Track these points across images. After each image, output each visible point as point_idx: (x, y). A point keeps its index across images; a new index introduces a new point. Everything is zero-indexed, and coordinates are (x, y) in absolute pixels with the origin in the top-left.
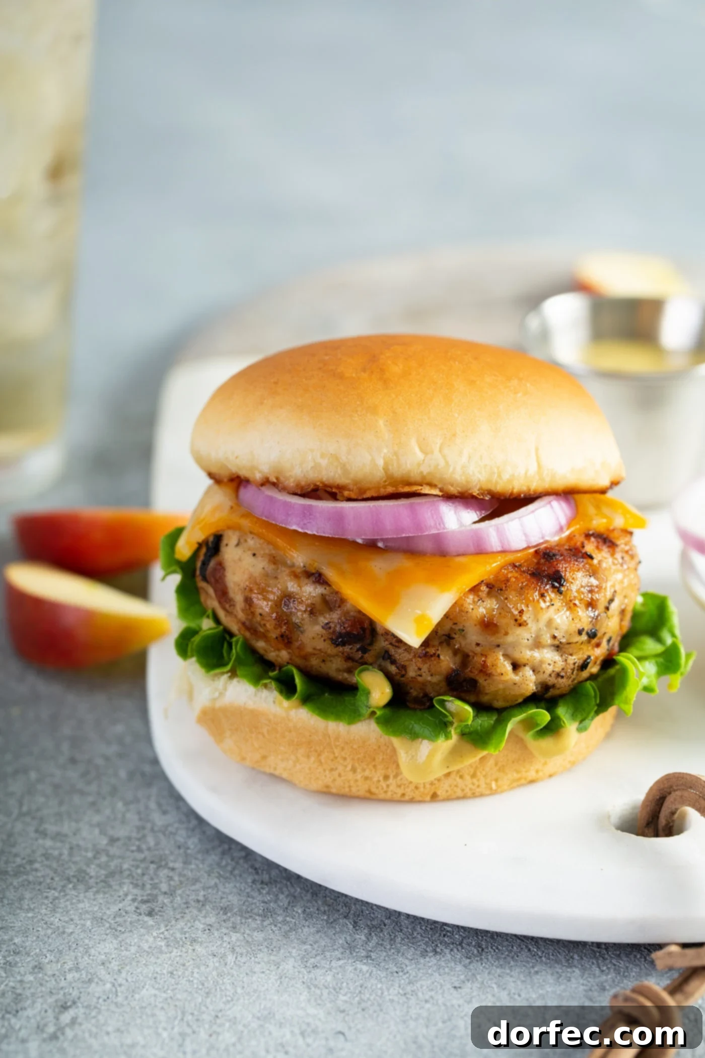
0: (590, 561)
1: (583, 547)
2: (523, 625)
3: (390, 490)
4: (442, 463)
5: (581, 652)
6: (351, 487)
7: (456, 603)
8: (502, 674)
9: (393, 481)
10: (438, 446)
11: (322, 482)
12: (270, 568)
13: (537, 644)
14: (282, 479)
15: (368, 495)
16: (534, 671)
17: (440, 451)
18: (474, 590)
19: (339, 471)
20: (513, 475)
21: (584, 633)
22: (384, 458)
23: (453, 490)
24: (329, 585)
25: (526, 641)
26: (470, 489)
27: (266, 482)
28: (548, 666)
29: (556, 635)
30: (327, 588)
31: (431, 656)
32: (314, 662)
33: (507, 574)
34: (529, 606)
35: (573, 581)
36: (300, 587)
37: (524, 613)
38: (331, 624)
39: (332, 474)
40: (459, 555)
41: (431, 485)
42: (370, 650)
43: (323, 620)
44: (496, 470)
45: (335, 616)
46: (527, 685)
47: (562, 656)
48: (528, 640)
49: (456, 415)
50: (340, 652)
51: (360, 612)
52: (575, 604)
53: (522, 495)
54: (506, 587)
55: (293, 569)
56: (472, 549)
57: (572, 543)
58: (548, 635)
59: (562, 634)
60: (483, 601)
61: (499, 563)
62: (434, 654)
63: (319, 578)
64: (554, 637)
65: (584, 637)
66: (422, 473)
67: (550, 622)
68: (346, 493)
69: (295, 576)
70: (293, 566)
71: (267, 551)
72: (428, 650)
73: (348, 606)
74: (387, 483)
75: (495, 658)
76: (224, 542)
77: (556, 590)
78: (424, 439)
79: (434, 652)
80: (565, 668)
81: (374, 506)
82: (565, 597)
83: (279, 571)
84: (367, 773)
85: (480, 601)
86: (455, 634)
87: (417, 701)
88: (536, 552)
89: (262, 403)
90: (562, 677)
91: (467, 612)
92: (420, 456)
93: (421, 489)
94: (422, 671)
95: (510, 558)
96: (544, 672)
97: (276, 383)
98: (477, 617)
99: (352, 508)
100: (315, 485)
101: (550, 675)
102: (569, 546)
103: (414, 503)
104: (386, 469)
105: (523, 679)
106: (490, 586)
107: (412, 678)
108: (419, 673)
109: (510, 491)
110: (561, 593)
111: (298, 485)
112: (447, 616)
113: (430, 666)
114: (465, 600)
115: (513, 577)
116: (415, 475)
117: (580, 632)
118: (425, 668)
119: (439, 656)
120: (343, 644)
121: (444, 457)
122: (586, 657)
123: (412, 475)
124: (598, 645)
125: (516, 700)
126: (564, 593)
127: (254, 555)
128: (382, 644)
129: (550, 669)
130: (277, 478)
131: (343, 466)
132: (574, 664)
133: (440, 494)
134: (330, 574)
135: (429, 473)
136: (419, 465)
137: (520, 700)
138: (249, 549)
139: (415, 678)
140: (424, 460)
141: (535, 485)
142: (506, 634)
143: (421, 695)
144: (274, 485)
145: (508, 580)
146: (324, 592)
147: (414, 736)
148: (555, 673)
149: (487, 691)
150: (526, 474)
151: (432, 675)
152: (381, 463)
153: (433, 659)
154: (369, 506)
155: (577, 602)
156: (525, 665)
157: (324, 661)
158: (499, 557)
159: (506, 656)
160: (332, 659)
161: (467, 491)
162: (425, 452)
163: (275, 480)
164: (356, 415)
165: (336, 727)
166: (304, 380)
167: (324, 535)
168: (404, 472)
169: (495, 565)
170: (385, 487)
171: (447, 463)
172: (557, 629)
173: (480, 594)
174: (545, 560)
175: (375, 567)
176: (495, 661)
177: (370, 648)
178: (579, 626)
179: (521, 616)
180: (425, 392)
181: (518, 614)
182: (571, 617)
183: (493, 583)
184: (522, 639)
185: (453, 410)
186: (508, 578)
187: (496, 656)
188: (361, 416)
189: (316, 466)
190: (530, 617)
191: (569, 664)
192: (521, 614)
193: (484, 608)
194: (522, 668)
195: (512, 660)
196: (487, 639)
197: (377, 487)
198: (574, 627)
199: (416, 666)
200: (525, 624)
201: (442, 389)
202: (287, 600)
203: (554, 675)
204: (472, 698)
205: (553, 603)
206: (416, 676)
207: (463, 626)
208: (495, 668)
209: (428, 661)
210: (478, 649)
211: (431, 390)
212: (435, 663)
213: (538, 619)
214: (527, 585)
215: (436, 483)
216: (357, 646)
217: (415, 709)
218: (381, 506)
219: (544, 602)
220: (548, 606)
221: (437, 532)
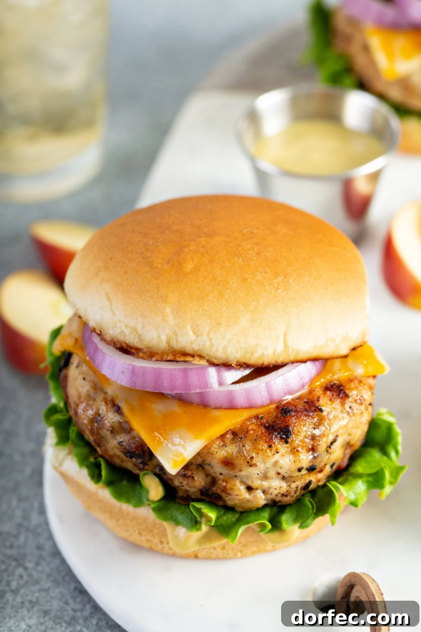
0: (320, 413)
1: (318, 401)
2: (253, 466)
3: (171, 358)
4: (208, 344)
5: (303, 479)
6: (145, 350)
7: (205, 446)
8: (238, 495)
9: (174, 353)
10: (207, 330)
11: (125, 343)
12: (92, 392)
13: (265, 477)
14: (103, 333)
16: (264, 493)
17: (208, 335)
18: (222, 437)
19: (137, 339)
20: (263, 354)
21: (304, 469)
22: (167, 336)
24: (124, 417)
25: (257, 475)
26: (230, 361)
27: (94, 331)
28: (275, 490)
29: (279, 472)
31: (188, 477)
33: (249, 426)
34: (259, 454)
35: (299, 434)
36: (107, 411)
37: (254, 459)
38: (123, 443)
39: (132, 340)
40: (216, 408)
41: (201, 357)
43: (118, 439)
44: (249, 351)
45: (126, 438)
46: (259, 501)
47: (287, 482)
48: (258, 474)
49: (224, 309)
50: (130, 461)
51: (142, 439)
52: (298, 451)
53: (271, 366)
54: (245, 437)
55: (106, 396)
56: (225, 405)
57: (311, 397)
58: (274, 472)
59: (285, 471)
60: (226, 447)
61: (243, 418)
62: (190, 476)
63: (118, 410)
64: (279, 474)
65: (304, 472)
66: (194, 349)
67: (276, 463)
68: (142, 354)
69: (106, 402)
70: (106, 393)
71: (92, 378)
72: (186, 472)
73: (134, 434)
74: (169, 352)
75: (233, 484)
76: (72, 360)
77: (284, 440)
78: (197, 326)
79: (190, 474)
80: (289, 490)
82: (291, 445)
83: (97, 395)
84: (148, 538)
85: (224, 446)
86: (205, 465)
87: (182, 498)
88: (277, 407)
90: (286, 496)
91: (213, 454)
92: (192, 337)
93: (192, 360)
94: (183, 484)
95: (254, 412)
96: (271, 494)
98: (220, 459)
100: (121, 344)
101: (277, 495)
102: (308, 399)
103: (187, 368)
104: (168, 343)
105: (255, 498)
106: (235, 434)
107: (177, 486)
108: (181, 484)
109: (261, 364)
110: (287, 442)
111: (112, 340)
112: (198, 454)
113: (188, 482)
114: (212, 445)
115: (252, 429)
116: (189, 350)
117: (300, 469)
118: (185, 483)
119: (193, 478)
120: (131, 457)
121: (210, 340)
122: (308, 481)
123: (187, 349)
124: (320, 472)
125: (251, 509)
126: (289, 442)
127: (84, 379)
129: (276, 492)
130: (100, 331)
131: (140, 336)
132: (297, 487)
133: (207, 363)
134: (125, 409)
135: (198, 350)
136: (192, 343)
137: (254, 508)
138: (82, 373)
140: (195, 341)
141: (282, 359)
142: (241, 470)
143: (185, 495)
144: (99, 335)
145: (247, 432)
146: (121, 420)
147: (177, 523)
149: (228, 503)
150: (274, 352)
151: (190, 487)
152: (164, 338)
153: (189, 479)
154: (154, 368)
155: (300, 449)
156: (256, 489)
158: (245, 413)
159: (242, 482)
160: (126, 462)
161: (228, 362)
162: (197, 336)
163: (99, 333)
164: (152, 301)
165: (126, 507)
168: (181, 347)
169: (240, 419)
170: (168, 355)
171: (212, 345)
172: (281, 468)
173: (225, 441)
174: (281, 415)
175: (156, 409)
176: (233, 486)
177: (148, 463)
178: (299, 465)
179: (251, 460)
180: (206, 286)
181: (250, 459)
182: (293, 460)
183: (237, 432)
184: (253, 474)
185: (222, 305)
186: (248, 429)
187: (234, 483)
188: (155, 302)
189: (122, 332)
190: (259, 461)
191: (292, 488)
192: (251, 459)
193: (226, 451)
194: (254, 491)
195: (247, 486)
196: (228, 472)
197: (162, 354)
198: (295, 467)
199: (179, 481)
200: (255, 465)
201: (219, 285)
202: (98, 419)
203: (279, 495)
204: (220, 503)
205: (278, 451)
206: (180, 486)
207: (210, 462)
208: (233, 491)
209: (186, 479)
210: (221, 477)
211: (210, 286)
212: (191, 481)
213: (265, 462)
214: (260, 437)
215: (205, 356)
216: (140, 460)
217: (181, 504)
218: (162, 369)
219: (271, 451)
220: (274, 453)
221: (202, 391)
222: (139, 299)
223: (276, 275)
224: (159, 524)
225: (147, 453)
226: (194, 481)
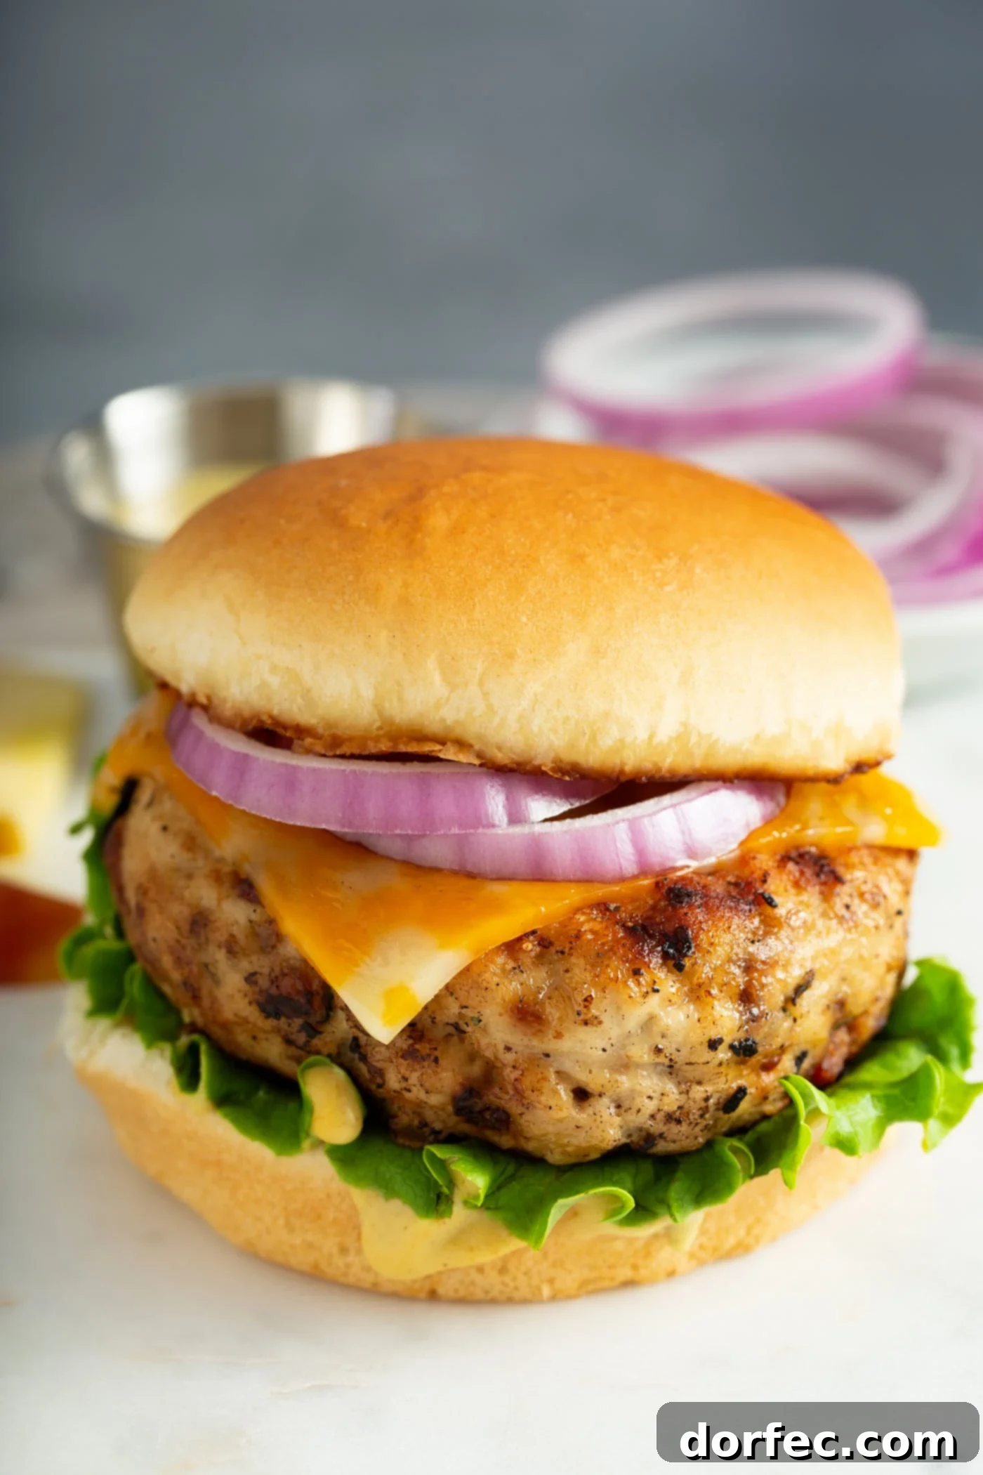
0: (768, 909)
1: (764, 881)
2: (592, 1024)
3: (385, 746)
4: (481, 707)
5: (723, 1079)
6: (320, 731)
7: (467, 968)
8: (550, 1108)
9: (396, 734)
10: (480, 673)
11: (271, 717)
12: (183, 857)
13: (625, 1065)
14: (216, 701)
15: (345, 749)
16: (619, 1107)
17: (481, 684)
18: (512, 947)
19: (300, 701)
20: (622, 741)
21: (723, 1046)
22: (374, 687)
23: (501, 757)
24: (262, 907)
25: (601, 1052)
26: (536, 759)
27: (194, 702)
28: (647, 1101)
29: (660, 1046)
30: (259, 910)
31: (423, 1059)
32: (242, 1038)
33: (582, 924)
34: (607, 990)
35: (711, 949)
36: (220, 901)
37: (594, 1001)
38: (258, 976)
39: (288, 704)
40: (497, 880)
41: (461, 744)
42: (320, 1033)
43: (246, 965)
44: (586, 729)
45: (261, 964)
46: (605, 1131)
47: (679, 1083)
48: (604, 1050)
49: (524, 619)
50: (274, 1027)
51: (305, 962)
52: (709, 993)
54: (571, 948)
55: (218, 866)
56: (524, 870)
57: (746, 872)
58: (646, 1047)
59: (674, 1046)
60: (522, 972)
61: (567, 901)
62: (429, 1055)
63: (248, 892)
64: (658, 1051)
65: (723, 1054)
66: (443, 720)
67: (649, 1022)
68: (309, 742)
69: (217, 877)
70: (218, 858)
71: (185, 826)
72: (417, 1046)
73: (288, 950)
74: (380, 733)
75: (540, 1076)
76: (137, 795)
77: (671, 963)
78: (453, 659)
79: (428, 1051)
80: (686, 1106)
81: (352, 771)
82: (690, 976)
83: (197, 865)
84: (310, 1236)
85: (517, 971)
86: (467, 1024)
87: (405, 1132)
88: (657, 884)
90: (679, 1122)
91: (486, 989)
92: (440, 688)
93: (440, 751)
94: (411, 1081)
95: (599, 892)
96: (638, 1112)
97: (240, 522)
98: (504, 1001)
99: (314, 770)
100: (261, 720)
101: (653, 1117)
102: (738, 877)
103: (429, 773)
104: (378, 708)
105: (595, 1121)
106: (545, 943)
107: (396, 1091)
108: (404, 1085)
109: (617, 769)
110: (680, 968)
111: (238, 715)
112: (449, 989)
113: (422, 1075)
114: (486, 966)
115: (591, 930)
116: (434, 727)
117: (713, 1045)
119: (436, 1060)
120: (277, 1015)
121: (486, 695)
122: (734, 1086)
123: (426, 722)
124: (764, 1068)
125: (587, 1155)
126: (686, 969)
127: (165, 829)
128: (340, 1027)
129: (650, 1107)
130: (209, 698)
131: (306, 693)
132: (707, 1099)
133: (477, 762)
134: (265, 886)
135: (456, 724)
136: (439, 705)
137: (594, 1156)
138: (161, 817)
139: (399, 1092)
140: (448, 699)
141: (670, 761)
142: (559, 1035)
143: (416, 1122)
144: (206, 708)
145: (578, 936)
146: (254, 917)
147: (392, 1194)
148: (662, 1114)
149: (529, 1134)
150: (651, 737)
151: (427, 1092)
152: (367, 693)
153: (426, 1064)
154: (344, 771)
155: (713, 990)
156: (600, 1095)
157: (254, 1038)
158: (573, 891)
159: (561, 1076)
160: (266, 1036)
161: (531, 761)
162: (453, 687)
164: (341, 602)
167: (258, 814)
168: (411, 716)
169: (559, 904)
170: (377, 739)
171: (491, 709)
172: (663, 1036)
173: (521, 957)
174: (667, 903)
175: (343, 883)
176: (538, 1081)
177: (322, 1026)
178: (714, 1034)
179: (586, 1007)
180: (481, 567)
181: (582, 1003)
182: (696, 1016)
183: (552, 940)
184: (591, 1048)
185: (520, 609)
186: (579, 931)
187: (542, 1073)
188: (348, 603)
189: (263, 686)
190: (606, 1011)
191: (695, 1102)
192: (586, 1004)
193: (522, 984)
194: (592, 1101)
195: (575, 1086)
196: (526, 1041)
197: (364, 739)
198: (700, 1036)
199: (399, 1073)
200: (595, 1022)
201: (512, 565)
202: (199, 922)
203: (660, 1116)
204: (506, 1141)
205: (656, 987)
206: (401, 1089)
207: (479, 1012)
208: (538, 1096)
209: (417, 1066)
210: (509, 1058)
211: (490, 567)
212: (430, 1071)
213: (623, 1016)
214: (611, 949)
215: (472, 741)
216: (298, 1022)
217: (404, 1147)
218: (365, 773)
219: (639, 984)
220: (647, 993)
221: (463, 832)
222: (309, 600)
223: (661, 555)
224: (339, 1194)
225: (317, 1001)
226: (439, 1070)
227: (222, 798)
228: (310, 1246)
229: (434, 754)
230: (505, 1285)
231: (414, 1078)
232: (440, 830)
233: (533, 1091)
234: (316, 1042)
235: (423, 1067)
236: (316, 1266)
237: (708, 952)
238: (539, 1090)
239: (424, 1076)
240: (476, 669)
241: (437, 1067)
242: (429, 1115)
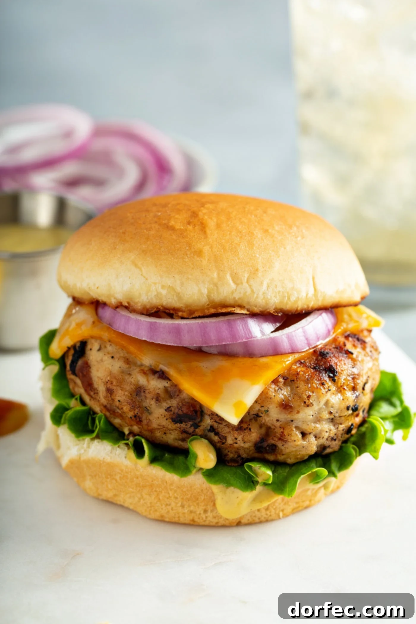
0: (351, 355)
1: (345, 345)
2: (310, 406)
3: (212, 311)
4: (249, 291)
5: (348, 422)
6: (184, 309)
7: (262, 392)
8: (295, 441)
9: (215, 305)
10: (246, 279)
11: (162, 306)
12: (125, 366)
13: (318, 420)
14: (132, 303)
15: (196, 314)
16: (316, 437)
17: (248, 282)
18: (275, 382)
19: (175, 298)
20: (298, 298)
21: (350, 409)
22: (208, 289)
23: (256, 310)
24: (170, 380)
25: (312, 417)
26: (268, 309)
27: (119, 306)
28: (325, 433)
29: (332, 411)
30: (169, 382)
31: (245, 429)
32: (158, 434)
33: (297, 369)
34: (314, 392)
35: (342, 372)
36: (148, 381)
37: (311, 397)
38: (171, 408)
39: (170, 300)
40: (262, 356)
41: (241, 307)
42: (200, 426)
43: (165, 405)
44: (286, 295)
45: (174, 403)
46: (312, 447)
47: (334, 426)
48: (313, 416)
49: (258, 256)
50: (178, 427)
51: (193, 399)
52: (344, 389)
53: (304, 311)
54: (297, 378)
55: (143, 368)
56: (271, 351)
57: (337, 343)
58: (327, 412)
59: (336, 411)
60: (282, 390)
61: (290, 361)
62: (247, 428)
63: (162, 375)
64: (331, 413)
65: (350, 412)
66: (234, 298)
67: (327, 403)
68: (180, 314)
69: (144, 373)
70: (142, 365)
71: (122, 355)
72: (242, 425)
73: (184, 396)
74: (209, 306)
76: (89, 347)
77: (332, 379)
78: (236, 274)
79: (246, 426)
80: (337, 434)
81: (202, 323)
82: (337, 383)
83: (132, 369)
84: (192, 508)
85: (280, 390)
86: (262, 413)
87: (233, 460)
88: (314, 351)
89: (115, 248)
90: (335, 440)
91: (271, 398)
92: (233, 286)
93: (234, 310)
94: (238, 439)
95: (297, 356)
96: (323, 438)
97: (124, 233)
98: (278, 402)
99: (186, 324)
100: (157, 308)
101: (327, 439)
102: (335, 345)
103: (230, 319)
104: (209, 296)
105: (309, 443)
106: (285, 378)
107: (230, 445)
108: (235, 441)
109: (296, 309)
110: (334, 381)
111: (144, 308)
112: (256, 402)
113: (244, 436)
114: (269, 389)
115: (301, 371)
116: (230, 301)
117: (348, 408)
119: (250, 429)
120: (181, 422)
121: (250, 286)
122: (351, 424)
123: (228, 300)
124: (357, 415)
125: (303, 458)
126: (336, 381)
127: (113, 357)
128: (208, 422)
129: (326, 435)
130: (128, 303)
131: (178, 295)
132: (343, 430)
133: (248, 313)
134: (172, 372)
135: (240, 298)
136: (233, 293)
137: (306, 458)
138: (108, 353)
139: (232, 445)
140: (236, 290)
141: (312, 304)
142: (298, 412)
143: (236, 456)
144: (126, 308)
145: (298, 374)
146: (167, 385)
147: (229, 485)
148: (330, 438)
149: (284, 453)
150: (306, 296)
151: (244, 443)
152: (205, 291)
153: (246, 431)
154: (198, 323)
155: (345, 387)
156: (310, 434)
157: (165, 433)
158: (290, 357)
159: (297, 428)
160: (171, 432)
161: (266, 310)
162: (237, 284)
163: (127, 305)
164: (187, 257)
165: (172, 477)
166: (145, 231)
167: (166, 344)
168: (222, 298)
170: (208, 309)
171: (253, 291)
172: (332, 407)
173: (279, 385)
174: (321, 357)
175: (203, 366)
176: (290, 431)
177: (200, 425)
178: (347, 404)
179: (308, 400)
180: (235, 238)
181: (307, 399)
182: (342, 398)
183: (287, 376)
184: (309, 415)
185: (255, 252)
186: (297, 372)
187: (291, 428)
188: (190, 258)
189: (158, 295)
190: (314, 400)
191: (340, 431)
192: (308, 398)
193: (283, 395)
194: (308, 436)
195: (301, 431)
196: (286, 416)
197: (202, 309)
198: (344, 405)
199: (234, 436)
200: (311, 405)
201: (245, 236)
202: (139, 390)
203: (329, 439)
204: (271, 458)
205: (330, 389)
206: (233, 443)
207: (268, 408)
208: (290, 437)
209: (242, 433)
210: (278, 424)
211: (238, 238)
212: (247, 434)
213: (320, 401)
214: (311, 376)
215: (245, 305)
216: (191, 423)
217: (231, 466)
218: (206, 323)
219: (324, 388)
220: (327, 391)
221: (247, 340)
222: (172, 258)
223: (291, 227)
224: (206, 489)
225: (199, 413)
226: (251, 433)
227: (148, 340)
228: (191, 512)
229: (232, 312)
230: (267, 514)
231: (240, 438)
232: (239, 341)
233: (288, 435)
234: (197, 430)
235: (245, 433)
236: (193, 520)
237: (341, 373)
238: (291, 435)
239: (244, 437)
240: (245, 277)
241: (250, 432)
242: (241, 452)
